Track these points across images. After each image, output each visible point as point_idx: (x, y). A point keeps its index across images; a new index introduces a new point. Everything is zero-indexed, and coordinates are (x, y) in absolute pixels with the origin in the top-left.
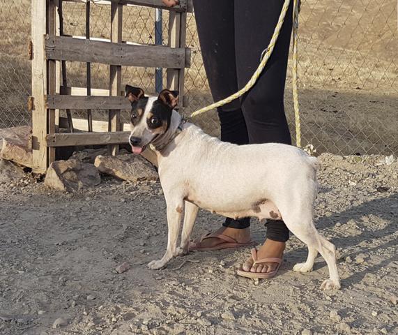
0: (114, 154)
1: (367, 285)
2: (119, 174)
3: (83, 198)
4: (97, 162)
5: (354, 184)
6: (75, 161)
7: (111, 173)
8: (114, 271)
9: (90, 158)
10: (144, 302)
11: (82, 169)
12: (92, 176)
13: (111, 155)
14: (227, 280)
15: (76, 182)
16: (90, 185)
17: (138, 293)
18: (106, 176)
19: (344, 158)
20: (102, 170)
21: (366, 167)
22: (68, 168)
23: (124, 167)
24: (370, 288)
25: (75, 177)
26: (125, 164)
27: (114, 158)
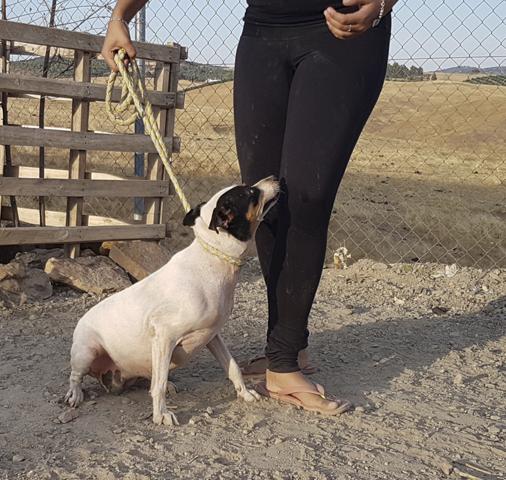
0: (72, 256)
1: (409, 446)
2: (78, 284)
3: (25, 315)
4: (49, 267)
5: (401, 302)
6: (17, 265)
7: (67, 282)
8: (56, 421)
9: (39, 261)
10: (93, 466)
11: (28, 277)
12: (41, 286)
13: (69, 257)
14: (214, 435)
15: (17, 294)
16: (37, 299)
17: (85, 453)
18: (61, 286)
19: (390, 267)
20: (56, 278)
21: (419, 279)
22: (8, 275)
23: (85, 274)
24: (413, 450)
25: (17, 286)
26: (87, 271)
27: (73, 261)
